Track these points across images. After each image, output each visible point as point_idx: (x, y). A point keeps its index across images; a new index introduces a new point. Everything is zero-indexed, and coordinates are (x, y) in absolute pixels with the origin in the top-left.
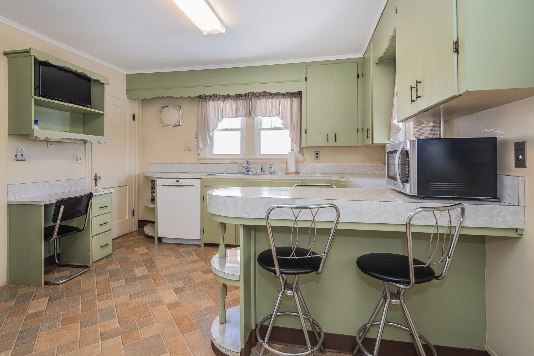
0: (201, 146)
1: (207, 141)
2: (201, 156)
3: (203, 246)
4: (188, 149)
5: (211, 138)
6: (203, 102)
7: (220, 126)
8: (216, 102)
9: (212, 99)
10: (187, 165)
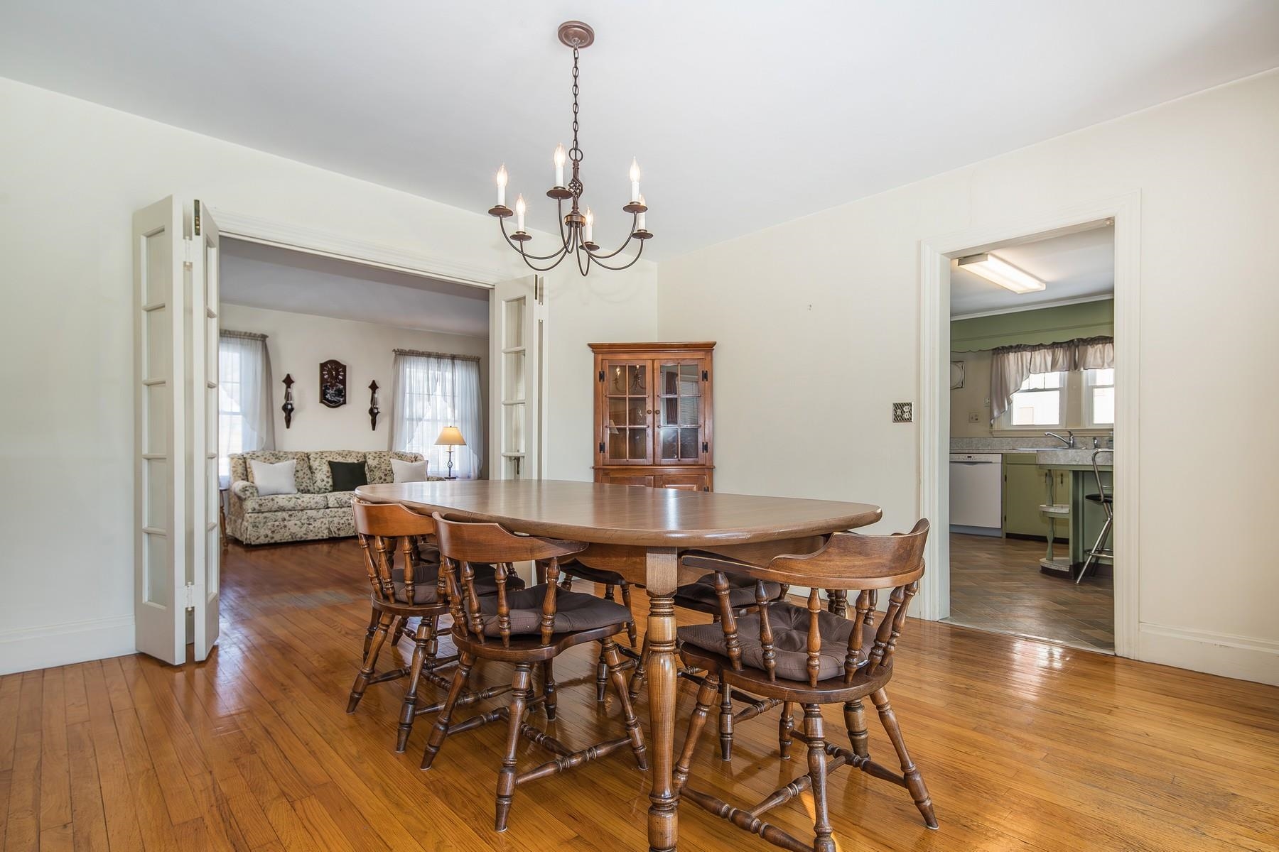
0: (996, 414)
1: (1005, 408)
2: (995, 427)
3: (1004, 537)
4: (974, 418)
5: (1010, 403)
6: (999, 354)
7: (1025, 386)
8: (1019, 354)
9: (1014, 350)
10: (973, 439)
